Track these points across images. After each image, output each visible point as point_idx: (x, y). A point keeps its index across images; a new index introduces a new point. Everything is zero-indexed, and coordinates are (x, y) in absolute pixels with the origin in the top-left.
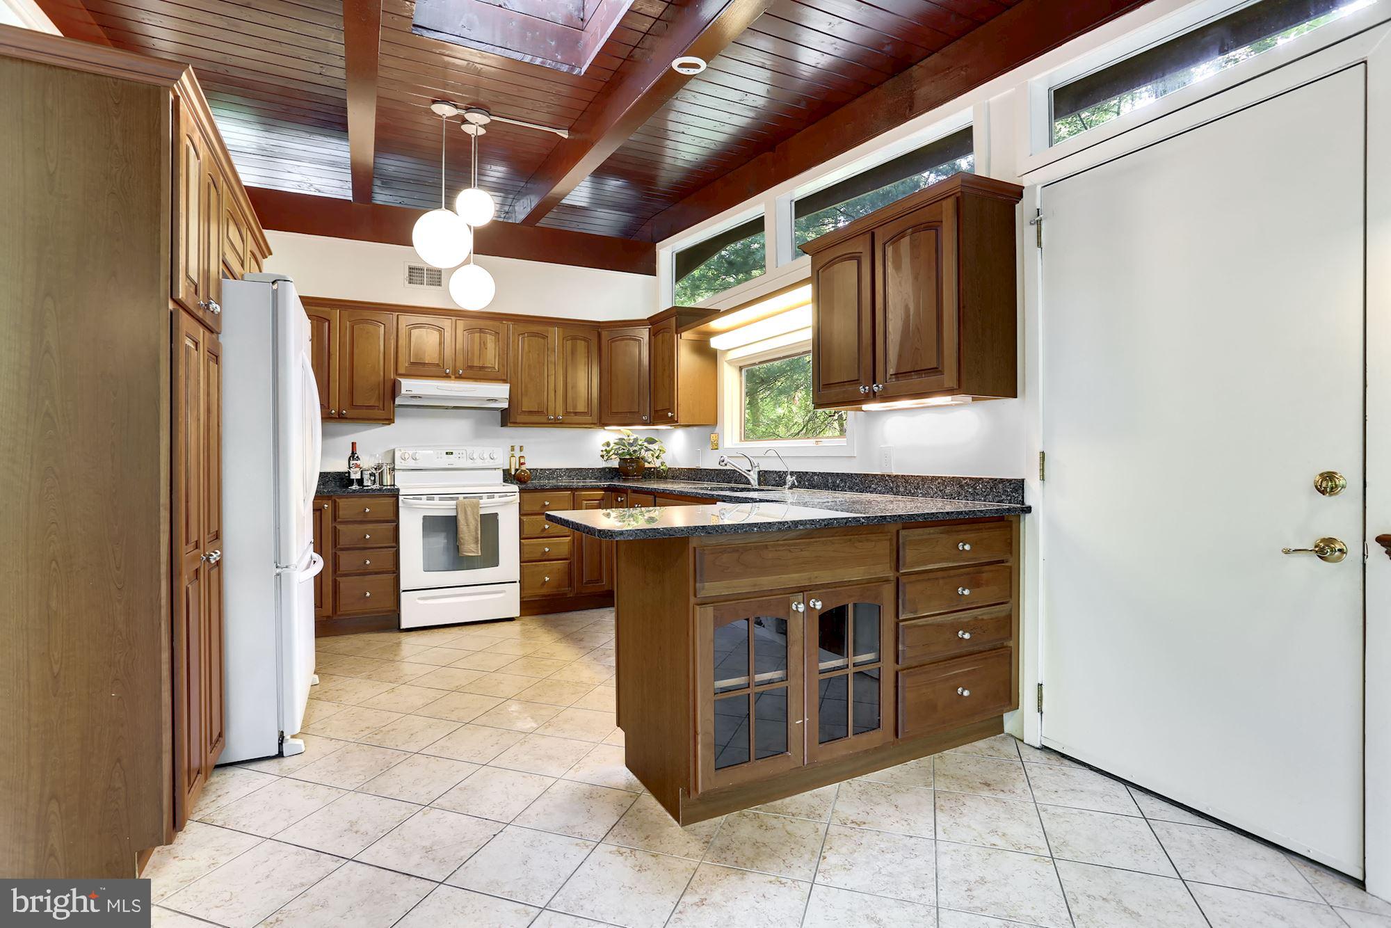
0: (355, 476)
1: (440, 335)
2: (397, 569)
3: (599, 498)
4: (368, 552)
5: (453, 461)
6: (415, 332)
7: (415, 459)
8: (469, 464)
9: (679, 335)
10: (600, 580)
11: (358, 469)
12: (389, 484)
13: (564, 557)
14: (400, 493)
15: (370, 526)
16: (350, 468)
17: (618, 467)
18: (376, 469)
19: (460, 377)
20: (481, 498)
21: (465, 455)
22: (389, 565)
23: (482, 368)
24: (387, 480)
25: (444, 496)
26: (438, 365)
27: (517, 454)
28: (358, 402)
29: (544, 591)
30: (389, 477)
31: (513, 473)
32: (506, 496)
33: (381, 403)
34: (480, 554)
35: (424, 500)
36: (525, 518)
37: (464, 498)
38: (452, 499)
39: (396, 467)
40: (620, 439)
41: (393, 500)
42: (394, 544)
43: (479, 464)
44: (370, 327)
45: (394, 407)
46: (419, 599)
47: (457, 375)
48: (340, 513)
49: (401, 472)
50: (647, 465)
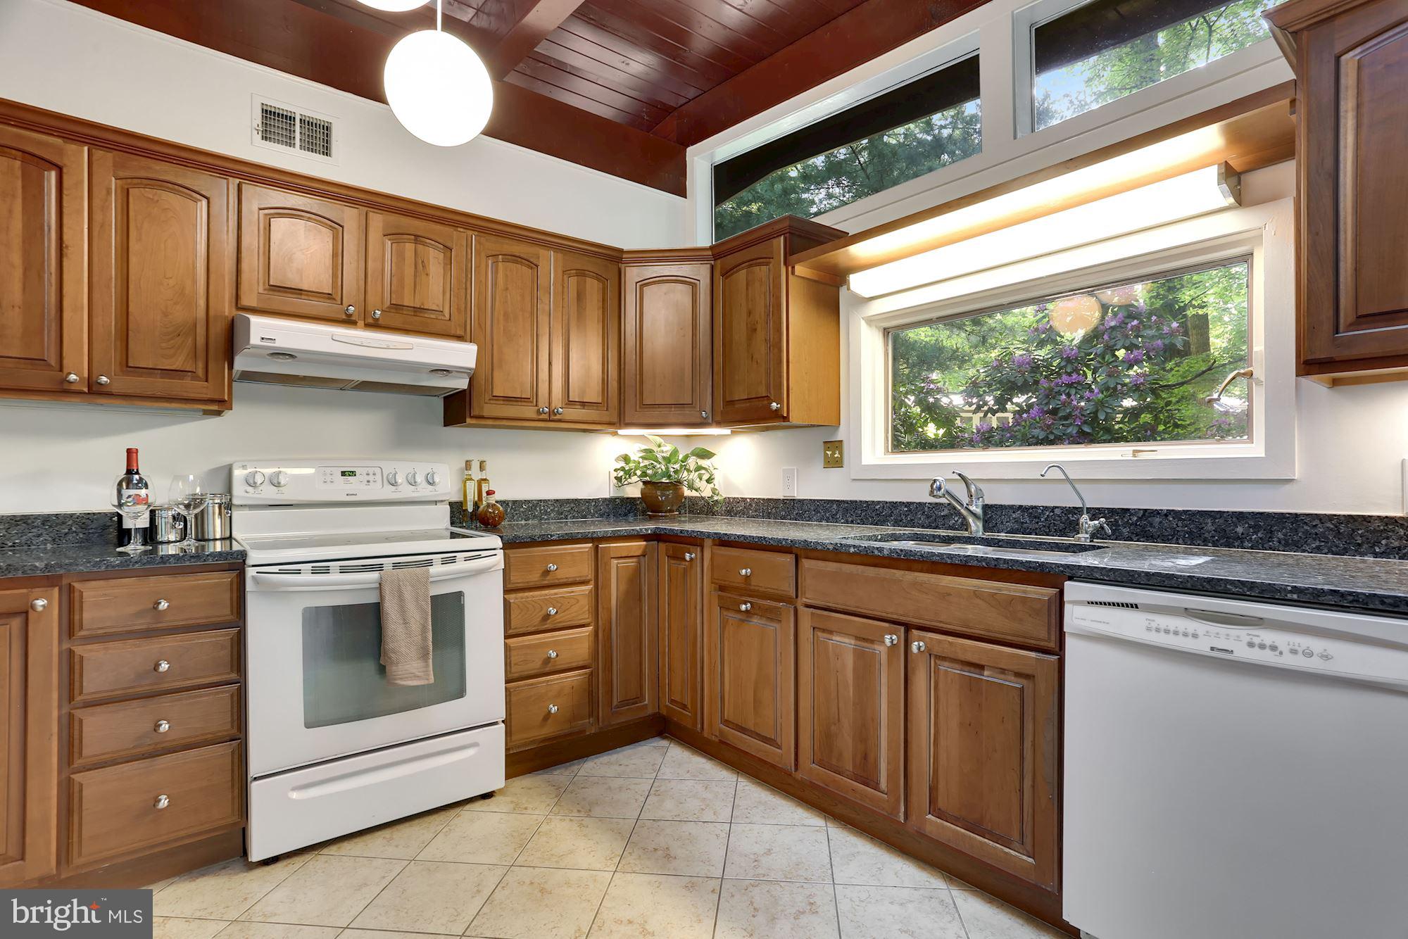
0: (136, 520)
1: (335, 238)
2: (239, 729)
3: (639, 553)
4: (165, 703)
5: (357, 488)
6: (280, 226)
7: (278, 485)
8: (388, 493)
9: (790, 269)
10: (640, 697)
11: (142, 507)
12: (218, 536)
13: (581, 663)
14: (250, 561)
15: (171, 642)
16: (120, 505)
17: (640, 496)
18: (187, 506)
19: (374, 325)
20: (429, 563)
21: (378, 477)
22: (221, 723)
23: (418, 310)
24: (216, 527)
25: (349, 565)
26: (329, 296)
27: (476, 474)
28: (141, 357)
29: (548, 731)
30: (218, 522)
31: (470, 509)
32: (479, 557)
33: (201, 365)
34: (432, 680)
35: (307, 577)
36: (512, 597)
37: (396, 565)
38: (371, 568)
39: (235, 501)
40: (646, 451)
41: (227, 578)
42: (234, 676)
43: (406, 492)
44: (172, 200)
45: (231, 381)
46: (294, 789)
47: (370, 321)
48: (86, 615)
49: (246, 512)
50: (687, 492)
